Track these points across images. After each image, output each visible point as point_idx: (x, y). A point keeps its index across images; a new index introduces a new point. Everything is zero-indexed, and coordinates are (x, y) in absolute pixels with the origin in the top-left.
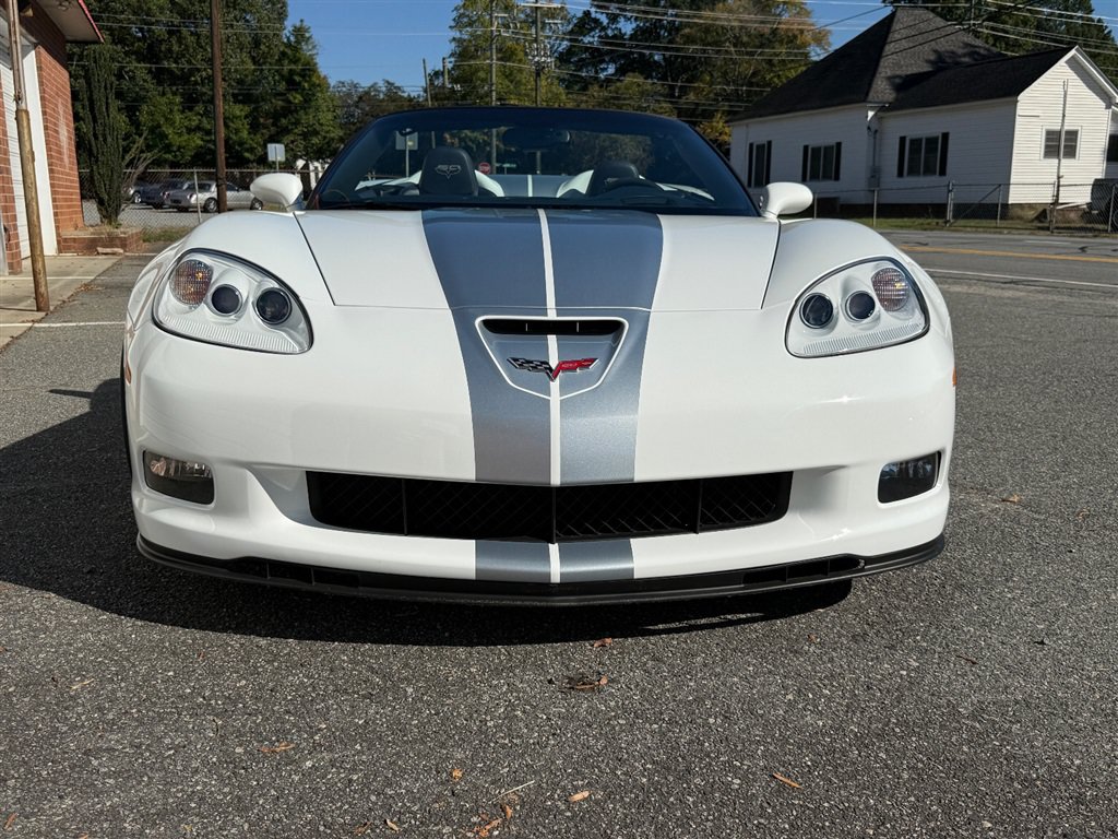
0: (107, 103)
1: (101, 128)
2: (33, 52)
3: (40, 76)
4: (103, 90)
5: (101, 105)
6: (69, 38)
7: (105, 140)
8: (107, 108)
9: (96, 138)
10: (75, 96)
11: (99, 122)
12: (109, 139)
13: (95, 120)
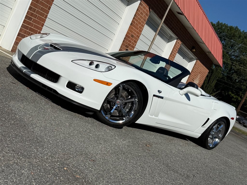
0: (213, 80)
1: (209, 85)
2: (196, 61)
3: (194, 66)
4: (214, 77)
5: (211, 80)
6: (213, 63)
7: (208, 88)
8: (213, 82)
9: (206, 87)
10: (207, 76)
11: (209, 84)
12: (209, 88)
13: (208, 83)
